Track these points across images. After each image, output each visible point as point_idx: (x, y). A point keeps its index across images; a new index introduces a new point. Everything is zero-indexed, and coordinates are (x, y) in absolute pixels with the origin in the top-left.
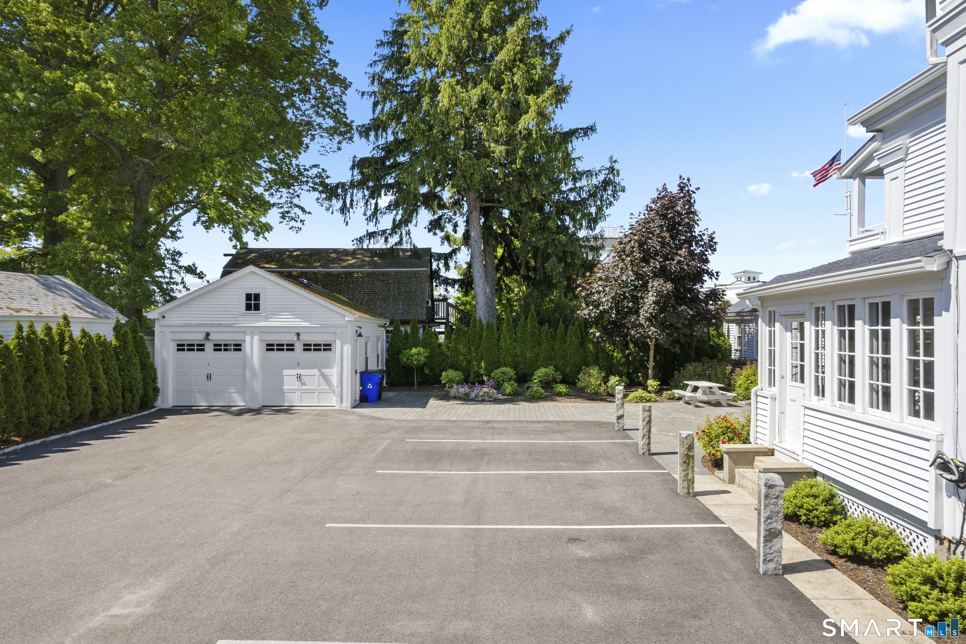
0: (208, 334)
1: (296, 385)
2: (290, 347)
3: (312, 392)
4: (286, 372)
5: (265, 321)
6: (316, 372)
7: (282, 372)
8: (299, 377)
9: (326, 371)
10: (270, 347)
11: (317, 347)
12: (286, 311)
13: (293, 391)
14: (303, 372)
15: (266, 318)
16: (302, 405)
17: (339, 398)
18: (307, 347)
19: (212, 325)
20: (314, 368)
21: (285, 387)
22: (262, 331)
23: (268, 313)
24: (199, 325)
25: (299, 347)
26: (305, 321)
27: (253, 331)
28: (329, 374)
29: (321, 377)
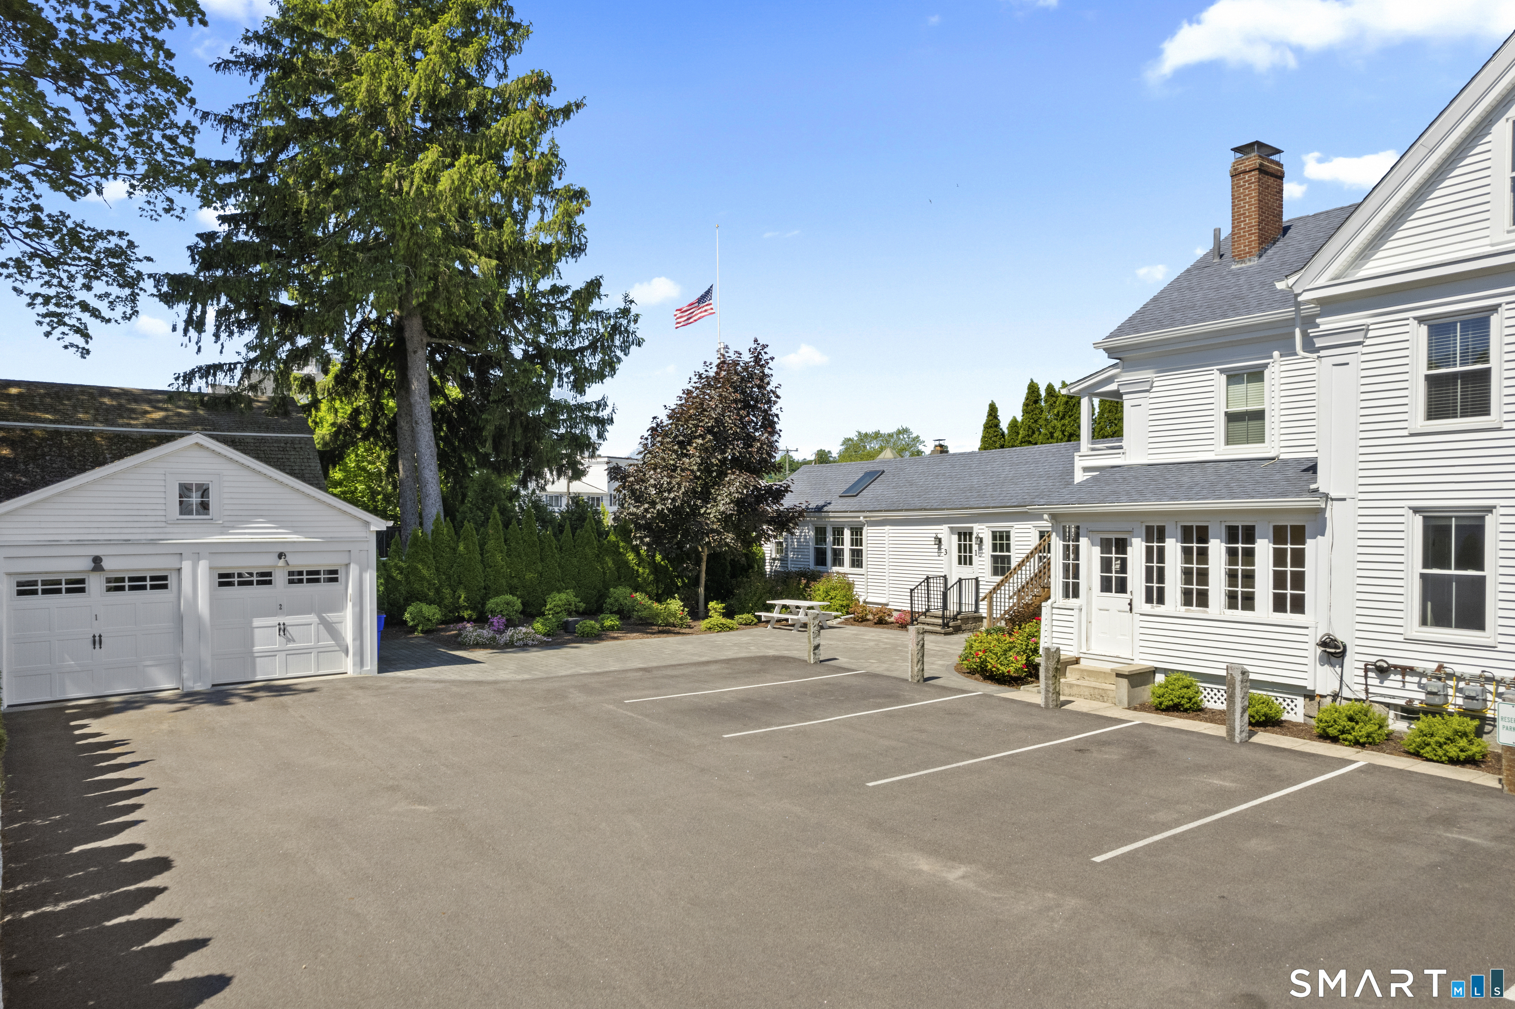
0: (97, 560)
1: (278, 642)
2: (265, 579)
3: (306, 651)
4: (257, 622)
5: (222, 534)
6: (312, 618)
7: (251, 622)
8: (283, 629)
9: (331, 616)
10: (225, 580)
11: (313, 577)
12: (261, 516)
13: (272, 654)
14: (288, 620)
15: (224, 529)
16: (289, 675)
17: (358, 659)
18: (296, 578)
19: (109, 543)
20: (310, 613)
21: (256, 648)
22: (215, 550)
23: (227, 519)
24: (80, 543)
25: (280, 578)
26: (295, 533)
27: (197, 552)
28: (335, 620)
29: (321, 626)
